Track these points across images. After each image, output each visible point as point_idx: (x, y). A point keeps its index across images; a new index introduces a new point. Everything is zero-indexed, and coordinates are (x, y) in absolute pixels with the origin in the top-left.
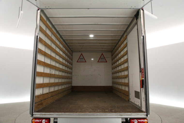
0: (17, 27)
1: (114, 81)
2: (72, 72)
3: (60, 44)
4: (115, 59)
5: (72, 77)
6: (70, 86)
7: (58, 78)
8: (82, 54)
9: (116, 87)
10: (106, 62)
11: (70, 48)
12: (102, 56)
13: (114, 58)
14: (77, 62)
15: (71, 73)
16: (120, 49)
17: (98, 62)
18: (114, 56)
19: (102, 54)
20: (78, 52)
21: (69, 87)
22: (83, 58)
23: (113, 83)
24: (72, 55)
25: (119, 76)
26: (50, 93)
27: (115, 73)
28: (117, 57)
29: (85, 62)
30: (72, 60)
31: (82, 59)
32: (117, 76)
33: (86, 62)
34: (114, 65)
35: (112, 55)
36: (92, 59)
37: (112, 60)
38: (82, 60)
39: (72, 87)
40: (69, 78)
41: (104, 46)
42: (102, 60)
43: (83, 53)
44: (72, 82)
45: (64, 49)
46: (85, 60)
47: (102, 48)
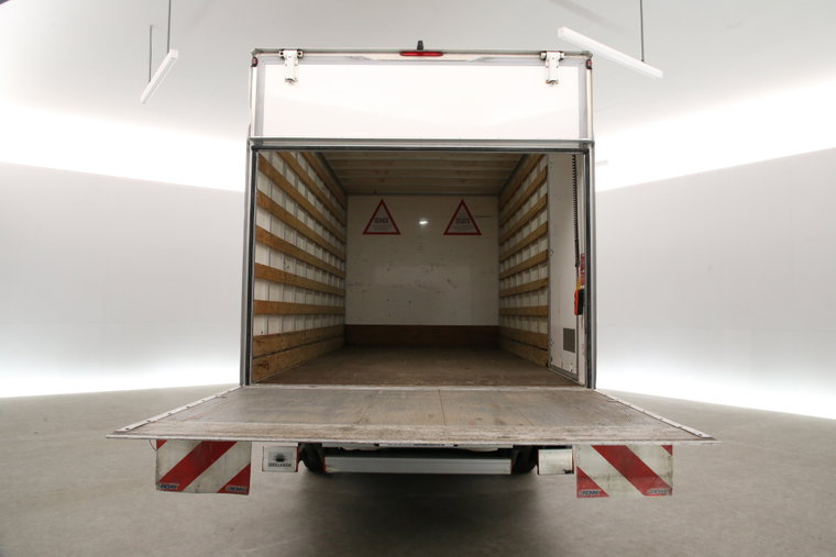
0: (144, 102)
1: (507, 306)
2: (345, 273)
3: (310, 169)
4: (512, 223)
5: (345, 291)
6: (337, 323)
7: (304, 288)
8: (382, 202)
9: (512, 326)
10: (479, 233)
11: (337, 180)
12: (460, 211)
13: (508, 220)
14: (365, 233)
15: (341, 276)
16: (526, 186)
17: (446, 233)
18: (506, 211)
19: (462, 203)
20: (369, 194)
21: (335, 327)
22: (387, 216)
23: (505, 313)
24: (344, 207)
25: (523, 286)
26: (284, 334)
27: (508, 277)
28: (519, 216)
29: (393, 233)
30: (344, 225)
31: (383, 221)
32: (516, 288)
33: (398, 233)
34: (506, 245)
35: (501, 209)
36: (423, 223)
37: (501, 226)
38: (384, 224)
39: (346, 326)
40: (336, 296)
41: (469, 172)
42: (461, 224)
43: (387, 200)
44: (344, 309)
45: (320, 185)
46: (394, 224)
47: (463, 181)
